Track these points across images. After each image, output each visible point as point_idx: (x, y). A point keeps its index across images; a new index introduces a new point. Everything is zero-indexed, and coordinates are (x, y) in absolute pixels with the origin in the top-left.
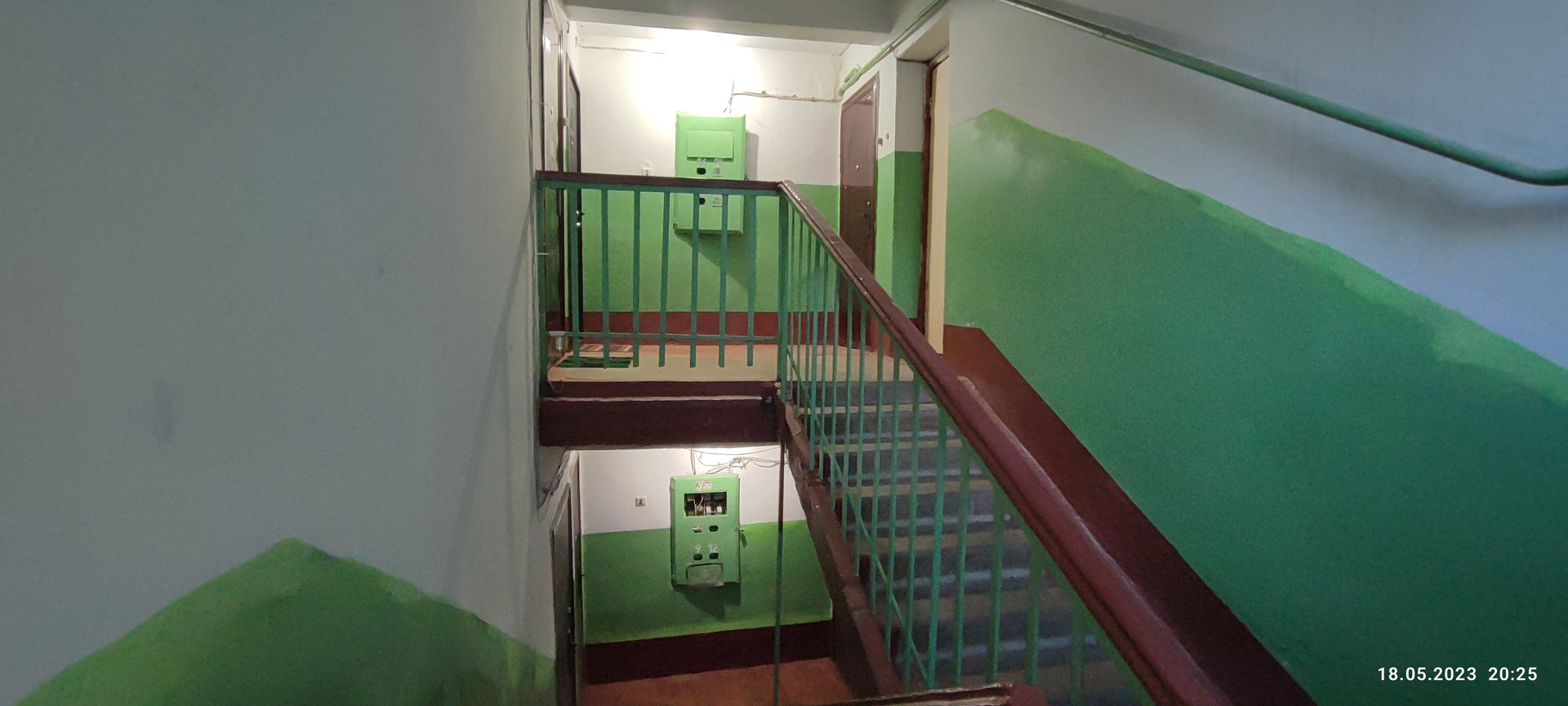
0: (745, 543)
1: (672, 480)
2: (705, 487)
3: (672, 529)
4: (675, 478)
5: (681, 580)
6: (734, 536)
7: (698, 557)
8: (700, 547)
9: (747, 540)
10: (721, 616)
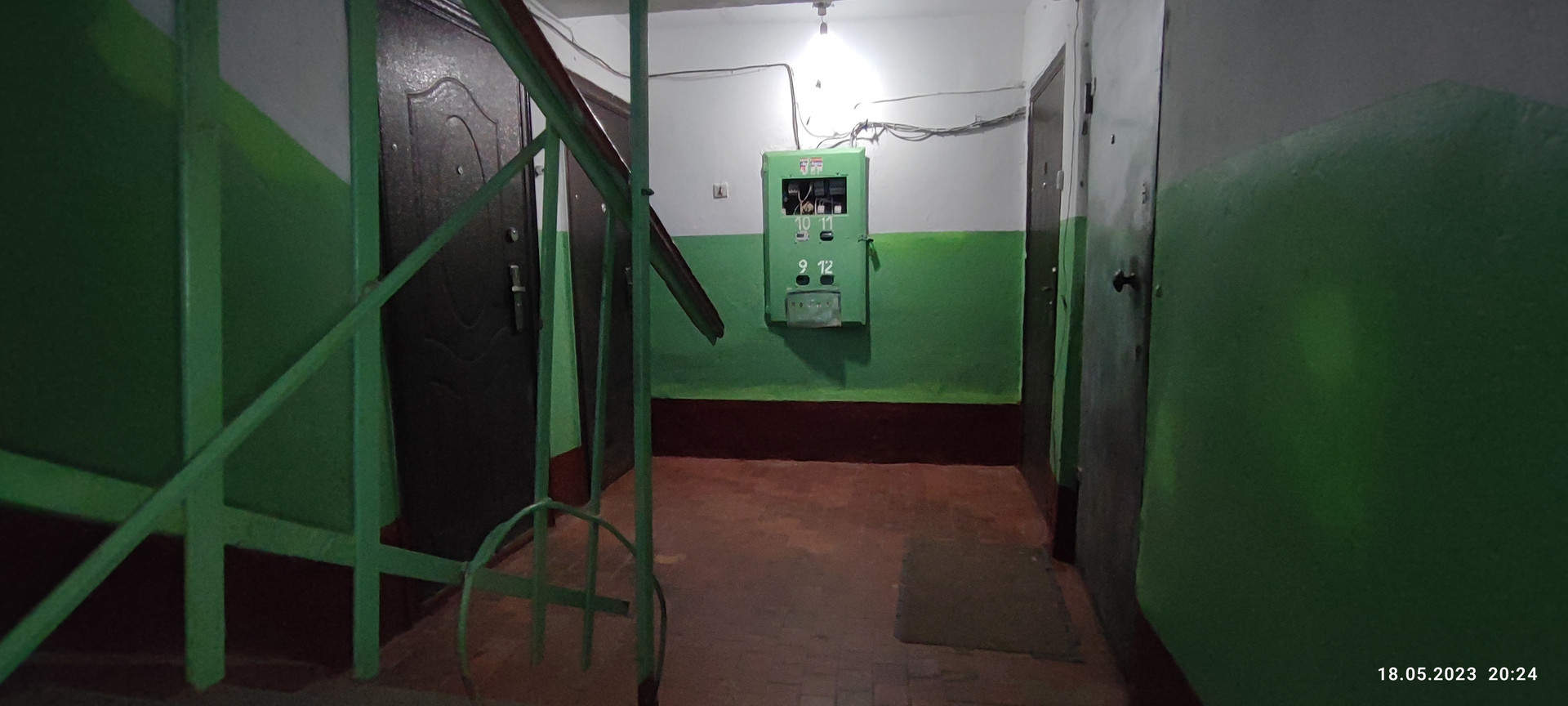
0: (877, 265)
1: (765, 158)
2: (813, 169)
3: (766, 236)
4: (769, 156)
5: (779, 316)
6: (859, 249)
7: (803, 280)
8: (806, 265)
9: (881, 262)
10: (841, 380)
